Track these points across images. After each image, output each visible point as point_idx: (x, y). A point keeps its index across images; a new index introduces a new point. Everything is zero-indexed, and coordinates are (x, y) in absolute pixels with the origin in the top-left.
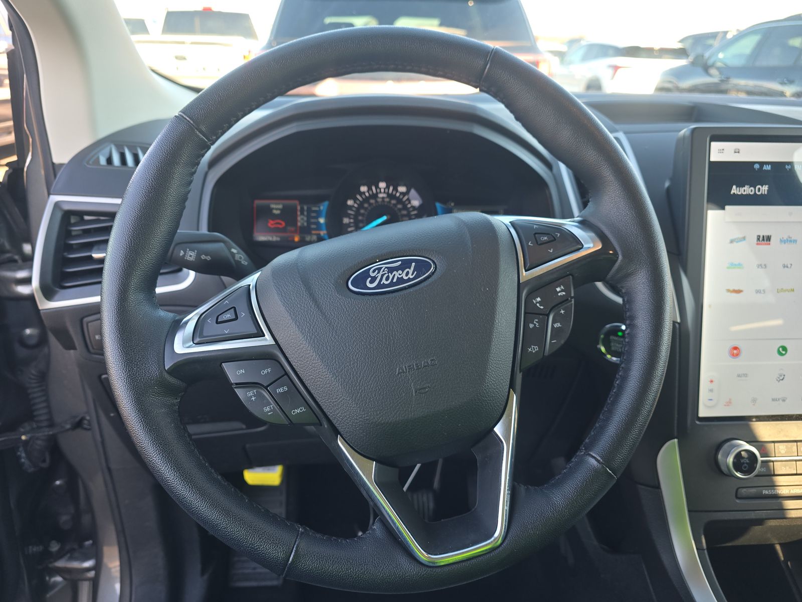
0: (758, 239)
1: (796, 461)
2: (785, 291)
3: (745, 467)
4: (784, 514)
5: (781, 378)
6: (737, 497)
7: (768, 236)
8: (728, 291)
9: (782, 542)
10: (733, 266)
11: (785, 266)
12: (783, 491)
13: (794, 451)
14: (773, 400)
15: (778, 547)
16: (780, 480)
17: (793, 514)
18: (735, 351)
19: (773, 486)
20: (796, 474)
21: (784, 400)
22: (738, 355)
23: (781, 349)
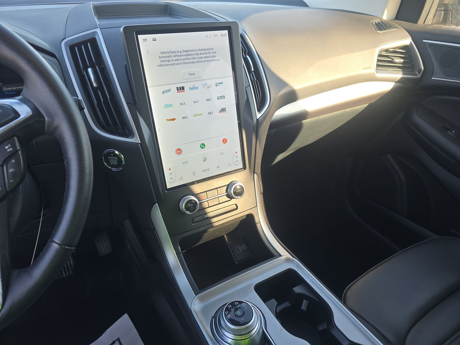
0: (178, 89)
1: (218, 197)
2: (197, 115)
3: (192, 208)
4: (212, 225)
5: (205, 160)
6: (193, 223)
7: (183, 87)
8: (168, 120)
9: (226, 233)
10: (167, 106)
11: (195, 102)
12: (210, 215)
13: (216, 193)
14: (203, 171)
15: (225, 236)
16: (208, 210)
17: (216, 224)
18: (179, 151)
19: (206, 214)
20: (219, 204)
21: (208, 170)
22: (180, 153)
23: (202, 145)
